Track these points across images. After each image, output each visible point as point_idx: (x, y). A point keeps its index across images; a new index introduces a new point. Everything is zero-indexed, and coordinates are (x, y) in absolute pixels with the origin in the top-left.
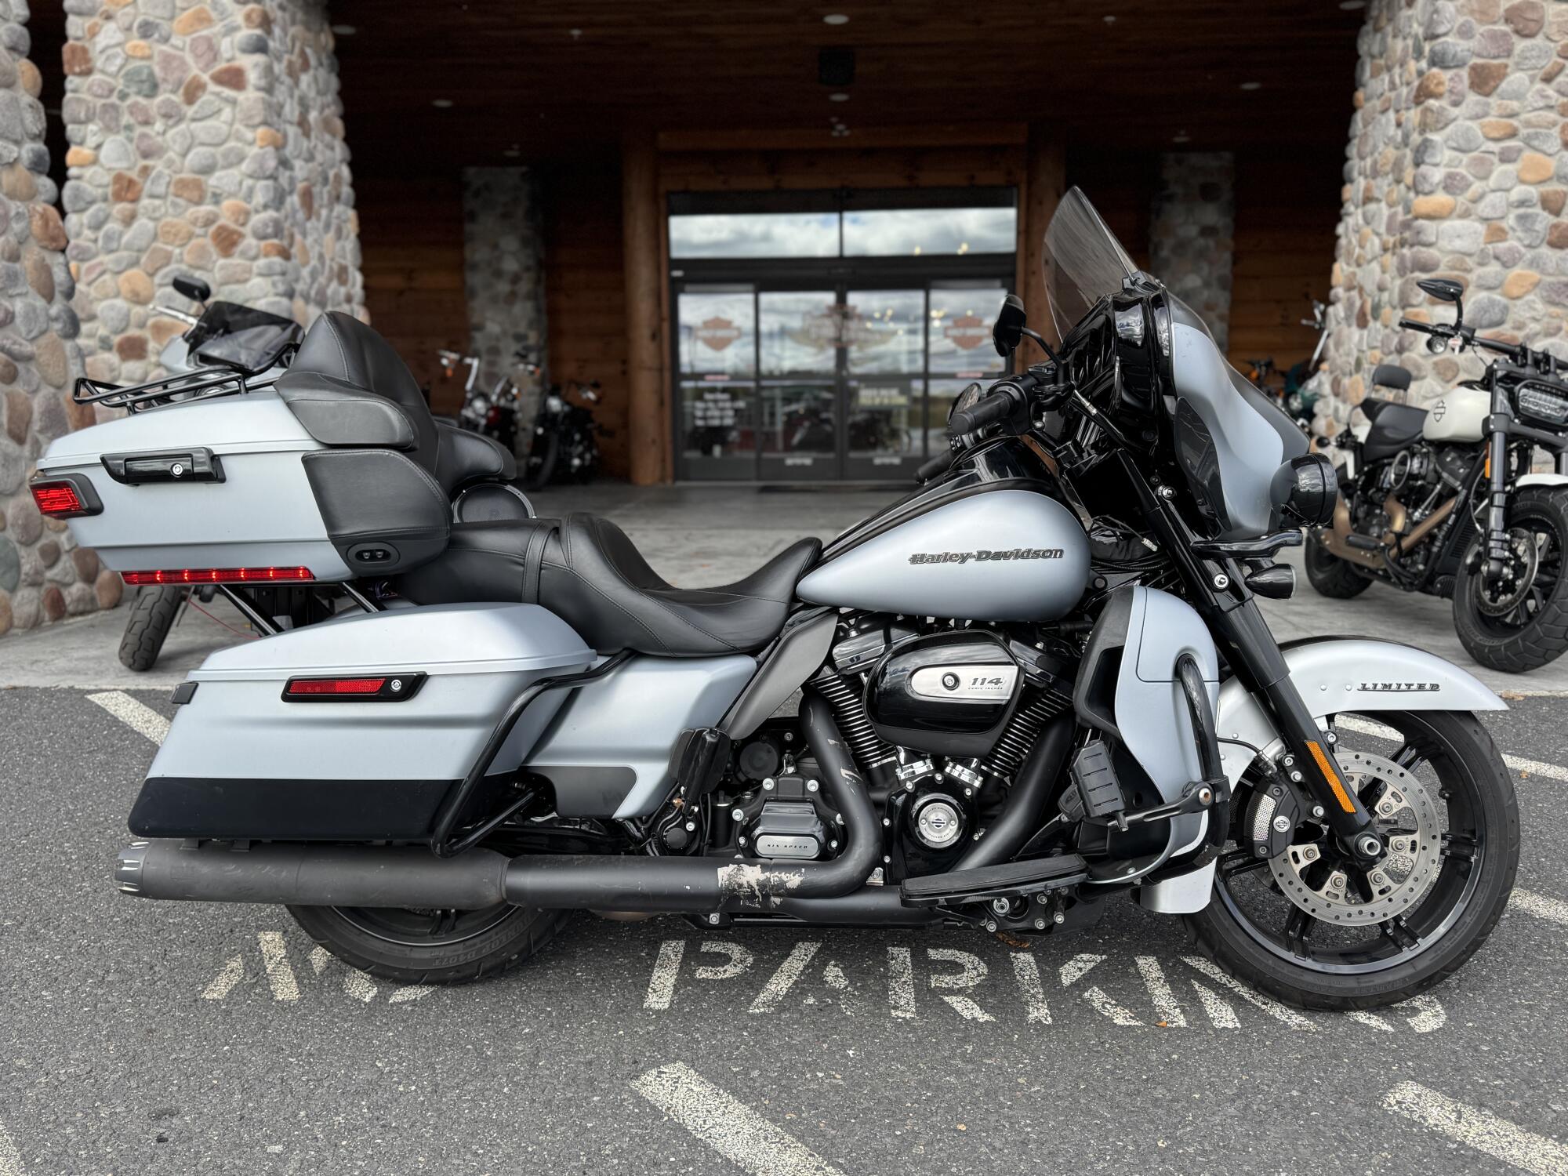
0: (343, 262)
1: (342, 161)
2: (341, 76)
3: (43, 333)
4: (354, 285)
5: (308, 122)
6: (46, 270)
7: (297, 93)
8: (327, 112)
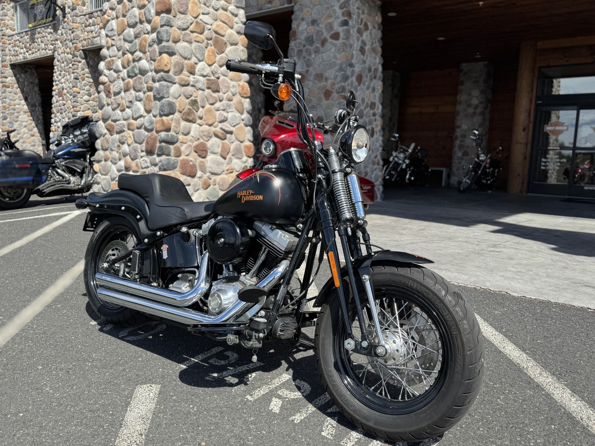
0: (374, 101)
1: (379, 64)
2: (382, 32)
3: (238, 124)
4: (378, 109)
5: (365, 50)
6: (242, 104)
7: (361, 39)
8: (374, 45)
